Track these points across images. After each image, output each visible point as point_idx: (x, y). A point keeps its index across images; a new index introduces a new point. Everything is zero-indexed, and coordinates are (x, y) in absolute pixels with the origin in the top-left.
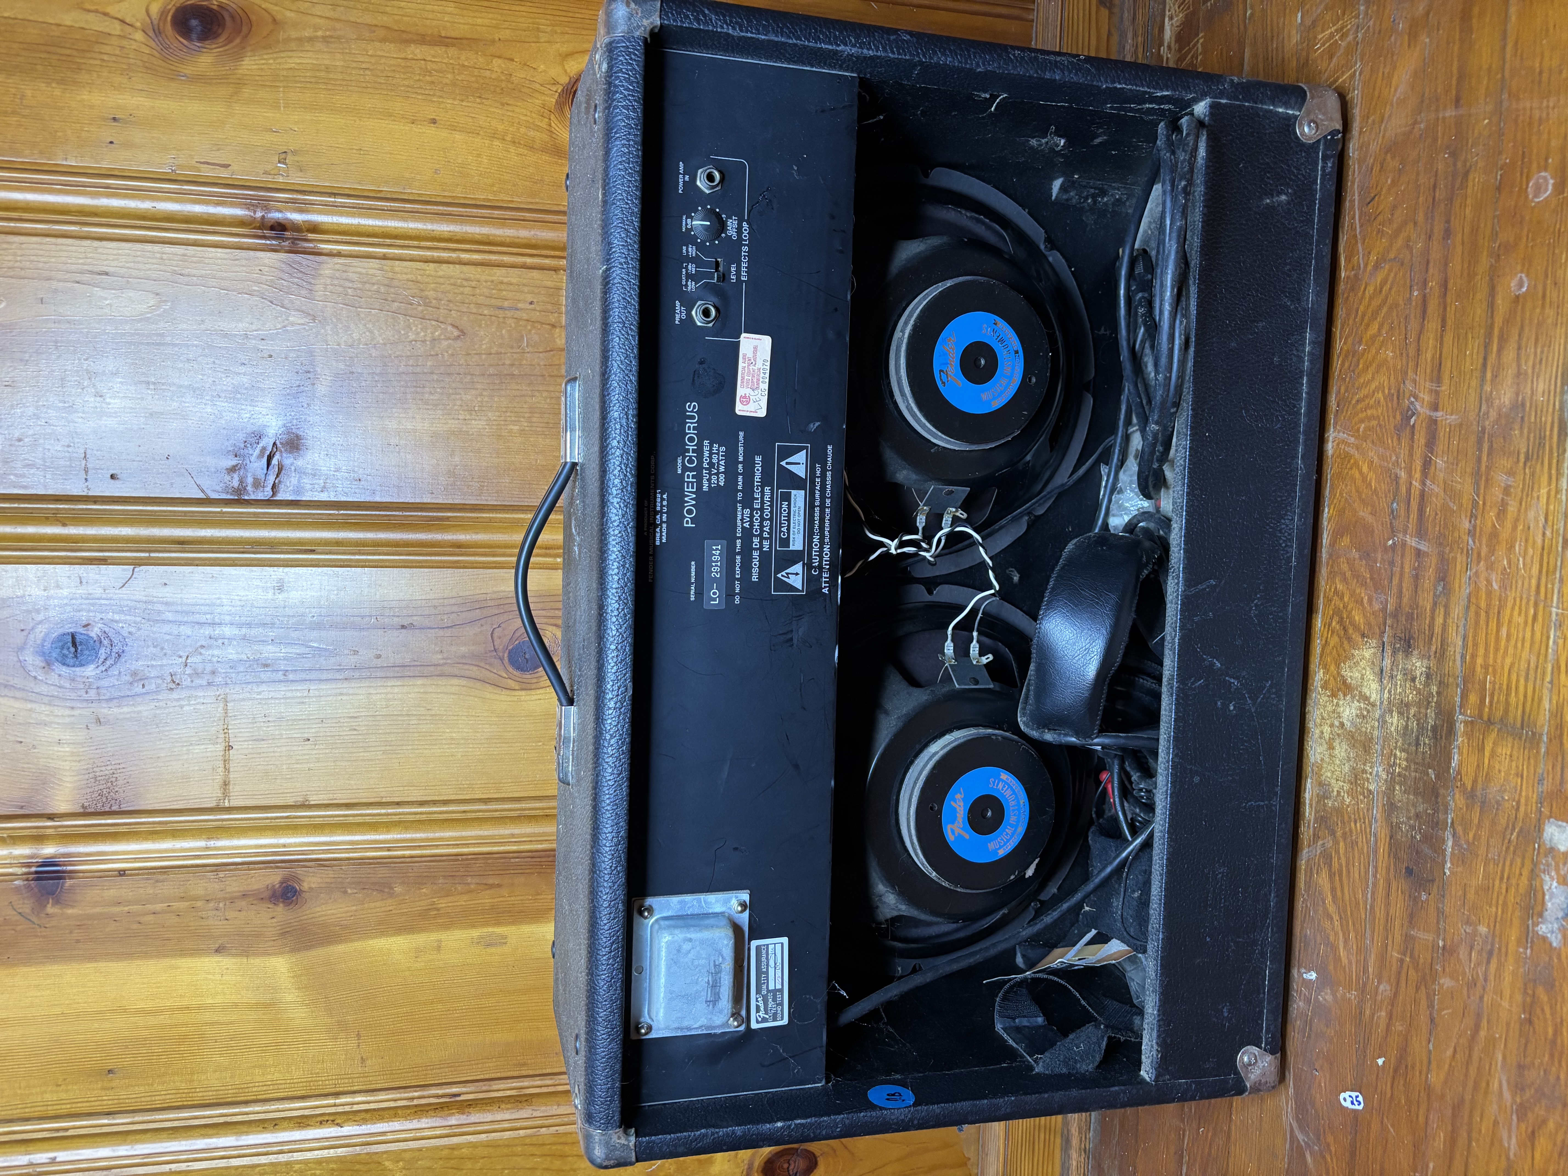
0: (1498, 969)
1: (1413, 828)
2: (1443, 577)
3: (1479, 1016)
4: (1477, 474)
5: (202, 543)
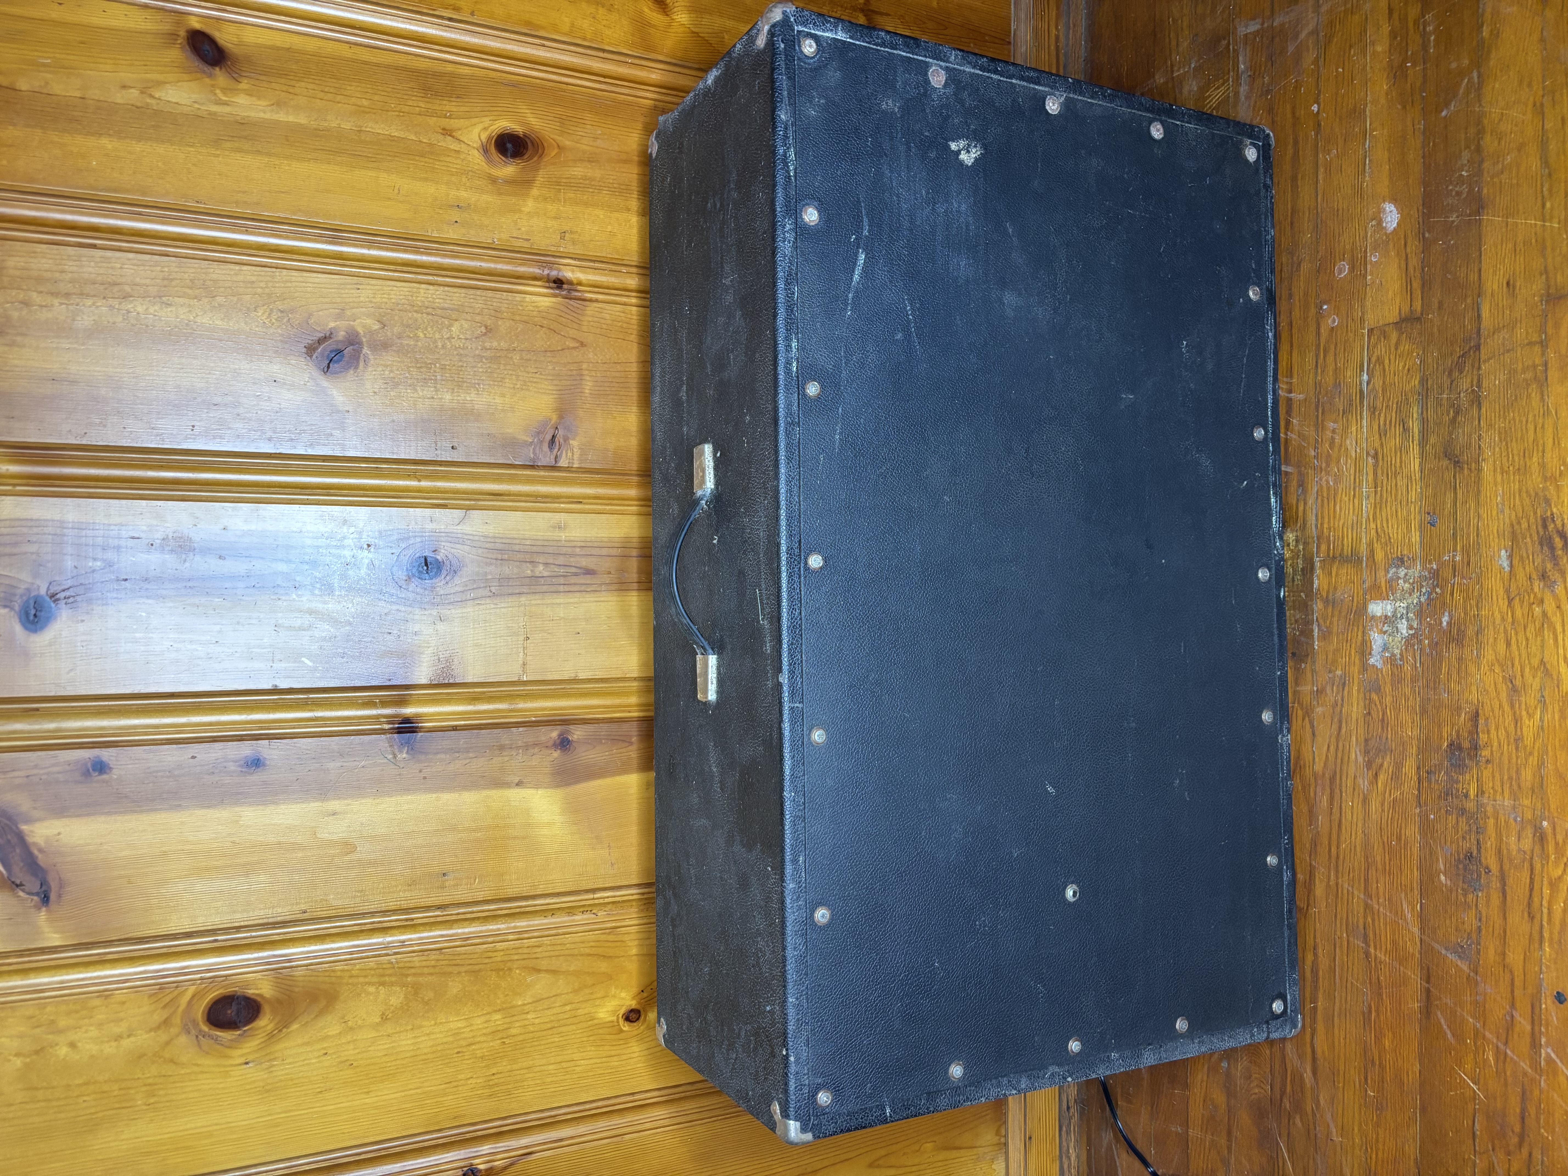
0: (1349, 691)
1: (1294, 629)
2: (1302, 484)
3: (1340, 722)
4: (1316, 425)
5: (509, 495)
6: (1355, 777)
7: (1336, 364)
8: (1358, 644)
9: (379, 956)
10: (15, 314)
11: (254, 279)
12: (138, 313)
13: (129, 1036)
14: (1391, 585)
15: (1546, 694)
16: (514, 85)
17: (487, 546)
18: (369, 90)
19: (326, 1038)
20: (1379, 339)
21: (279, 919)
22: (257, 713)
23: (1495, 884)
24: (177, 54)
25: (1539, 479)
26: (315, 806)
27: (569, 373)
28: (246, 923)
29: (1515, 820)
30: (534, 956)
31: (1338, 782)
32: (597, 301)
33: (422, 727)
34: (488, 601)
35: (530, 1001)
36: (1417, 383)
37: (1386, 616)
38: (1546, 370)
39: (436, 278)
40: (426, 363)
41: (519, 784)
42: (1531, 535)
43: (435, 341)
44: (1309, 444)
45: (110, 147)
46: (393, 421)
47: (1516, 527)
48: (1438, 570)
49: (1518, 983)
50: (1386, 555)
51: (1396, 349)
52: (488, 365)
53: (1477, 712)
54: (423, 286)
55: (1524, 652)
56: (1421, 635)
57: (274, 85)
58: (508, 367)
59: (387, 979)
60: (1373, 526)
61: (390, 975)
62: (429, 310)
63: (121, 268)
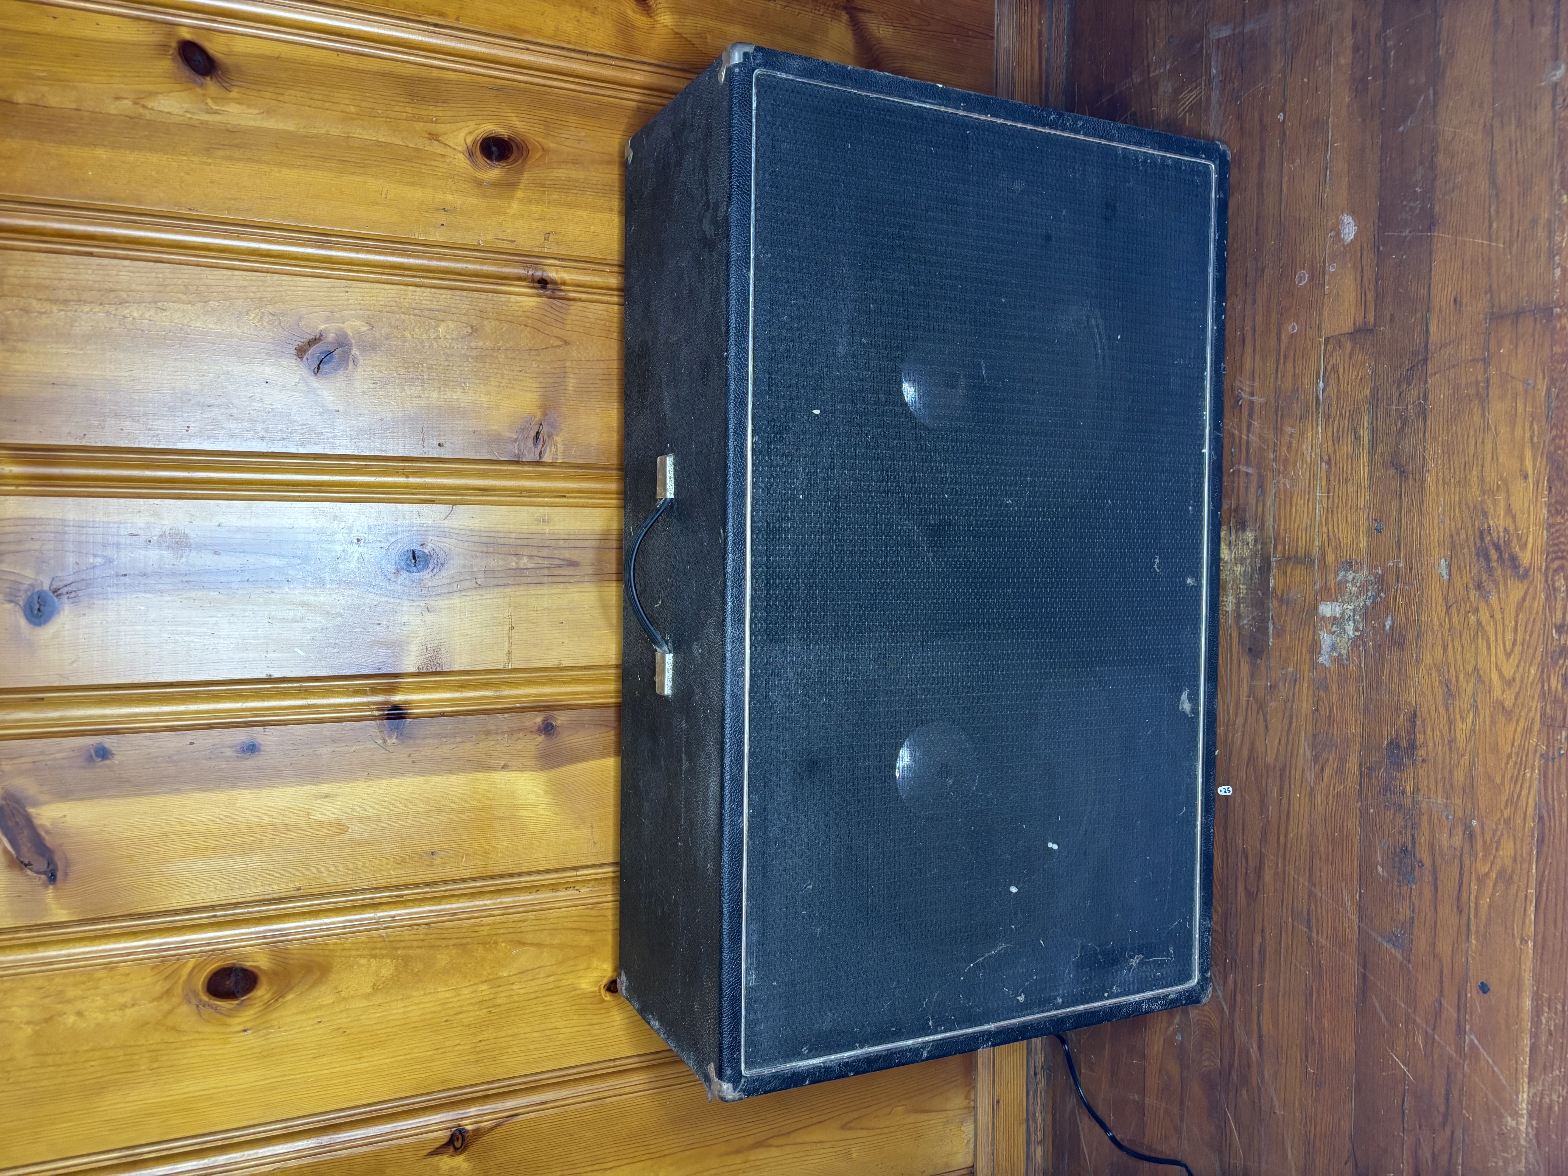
0: (1299, 689)
1: (1251, 625)
2: (1261, 486)
3: (1291, 717)
4: (1276, 429)
5: (495, 490)
6: (1303, 770)
7: (1295, 370)
8: (1309, 643)
9: (370, 930)
10: (16, 321)
11: (246, 283)
12: (134, 319)
13: (133, 1005)
14: (1341, 586)
15: (1478, 699)
16: (500, 89)
17: (473, 539)
18: (357, 97)
19: (320, 1007)
20: (1335, 348)
21: (275, 896)
22: (252, 701)
23: (1428, 878)
24: (167, 64)
25: (1478, 493)
26: (308, 789)
27: (553, 371)
28: (243, 900)
29: (1447, 818)
30: (519, 930)
31: (1287, 774)
32: (580, 300)
33: (410, 714)
34: (474, 592)
35: (515, 972)
36: (1368, 393)
37: (1335, 617)
38: (1488, 387)
39: (422, 280)
40: (413, 363)
41: (504, 767)
42: (1469, 546)
43: (422, 342)
44: (1268, 446)
45: (104, 156)
46: (382, 420)
47: (1455, 537)
48: (1383, 575)
49: (1446, 971)
50: (1336, 557)
51: (1350, 358)
52: (474, 364)
53: (1415, 714)
54: (410, 288)
55: (1459, 657)
56: (1366, 637)
57: (264, 94)
58: (494, 366)
59: (378, 951)
60: (1325, 529)
61: (381, 948)
62: (417, 311)
63: (117, 275)
